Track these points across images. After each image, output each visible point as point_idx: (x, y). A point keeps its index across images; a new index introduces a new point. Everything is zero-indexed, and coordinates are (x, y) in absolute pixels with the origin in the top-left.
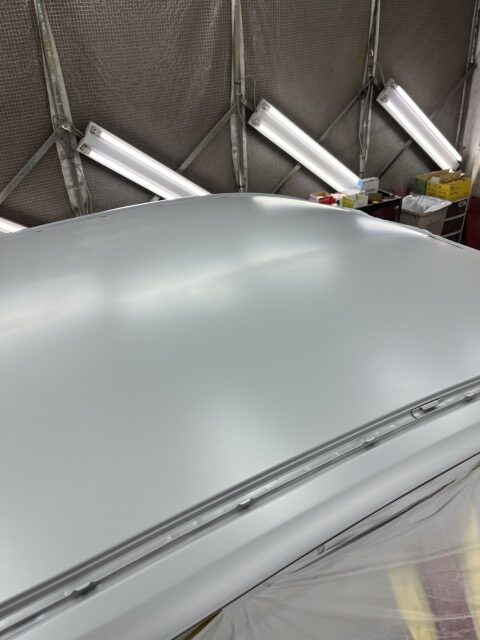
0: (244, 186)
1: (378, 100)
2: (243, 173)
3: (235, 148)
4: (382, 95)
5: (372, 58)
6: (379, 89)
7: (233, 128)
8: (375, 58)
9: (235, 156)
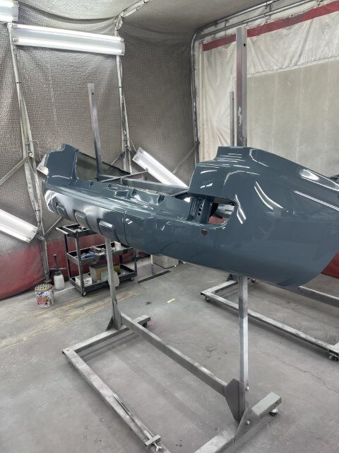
0: (39, 210)
1: (133, 159)
2: (37, 202)
3: (29, 185)
4: (135, 157)
5: (126, 135)
6: (133, 153)
7: (27, 173)
8: (128, 136)
9: (31, 190)
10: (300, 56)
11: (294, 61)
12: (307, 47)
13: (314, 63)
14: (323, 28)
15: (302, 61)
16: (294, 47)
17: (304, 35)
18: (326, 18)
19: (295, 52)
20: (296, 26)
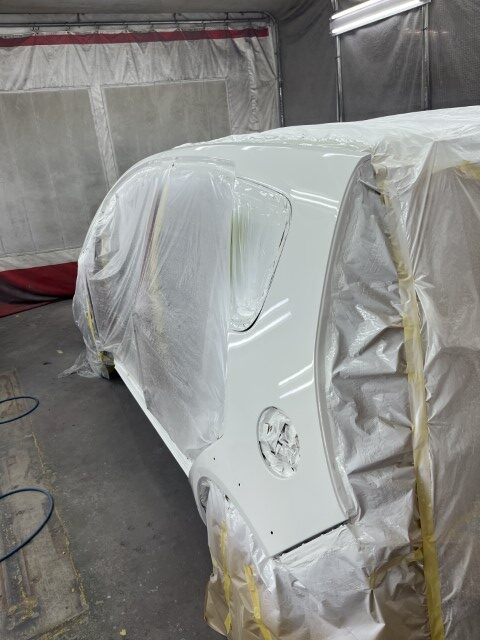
10: (25, 80)
11: (18, 85)
12: (33, 73)
13: (46, 90)
14: (48, 57)
15: (29, 85)
16: (16, 70)
17: (27, 60)
18: (48, 48)
19: (18, 76)
20: (17, 49)
